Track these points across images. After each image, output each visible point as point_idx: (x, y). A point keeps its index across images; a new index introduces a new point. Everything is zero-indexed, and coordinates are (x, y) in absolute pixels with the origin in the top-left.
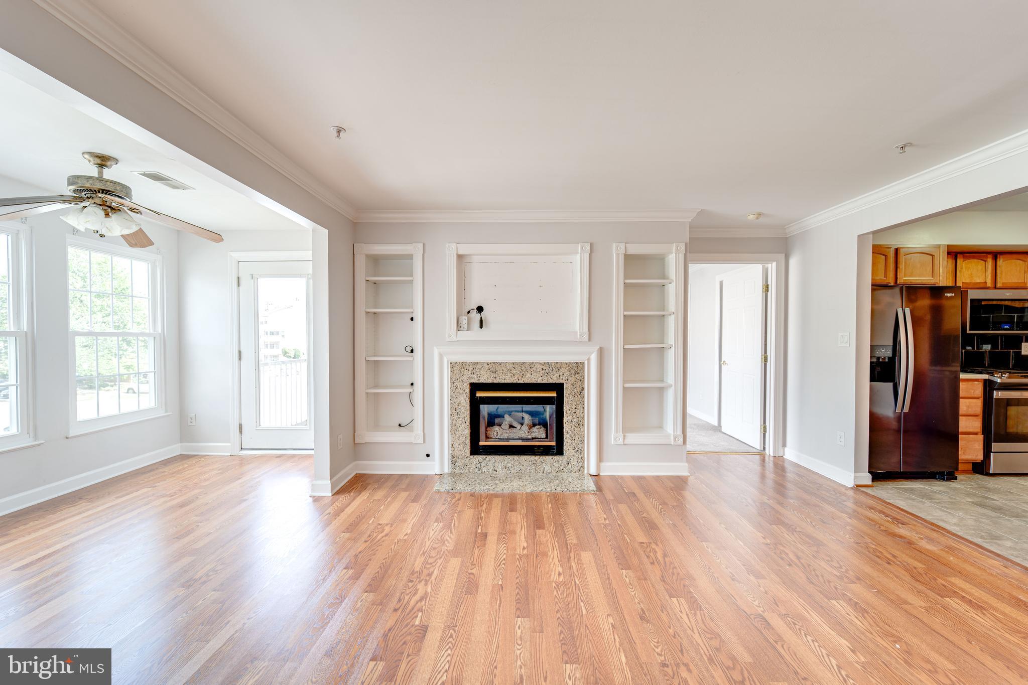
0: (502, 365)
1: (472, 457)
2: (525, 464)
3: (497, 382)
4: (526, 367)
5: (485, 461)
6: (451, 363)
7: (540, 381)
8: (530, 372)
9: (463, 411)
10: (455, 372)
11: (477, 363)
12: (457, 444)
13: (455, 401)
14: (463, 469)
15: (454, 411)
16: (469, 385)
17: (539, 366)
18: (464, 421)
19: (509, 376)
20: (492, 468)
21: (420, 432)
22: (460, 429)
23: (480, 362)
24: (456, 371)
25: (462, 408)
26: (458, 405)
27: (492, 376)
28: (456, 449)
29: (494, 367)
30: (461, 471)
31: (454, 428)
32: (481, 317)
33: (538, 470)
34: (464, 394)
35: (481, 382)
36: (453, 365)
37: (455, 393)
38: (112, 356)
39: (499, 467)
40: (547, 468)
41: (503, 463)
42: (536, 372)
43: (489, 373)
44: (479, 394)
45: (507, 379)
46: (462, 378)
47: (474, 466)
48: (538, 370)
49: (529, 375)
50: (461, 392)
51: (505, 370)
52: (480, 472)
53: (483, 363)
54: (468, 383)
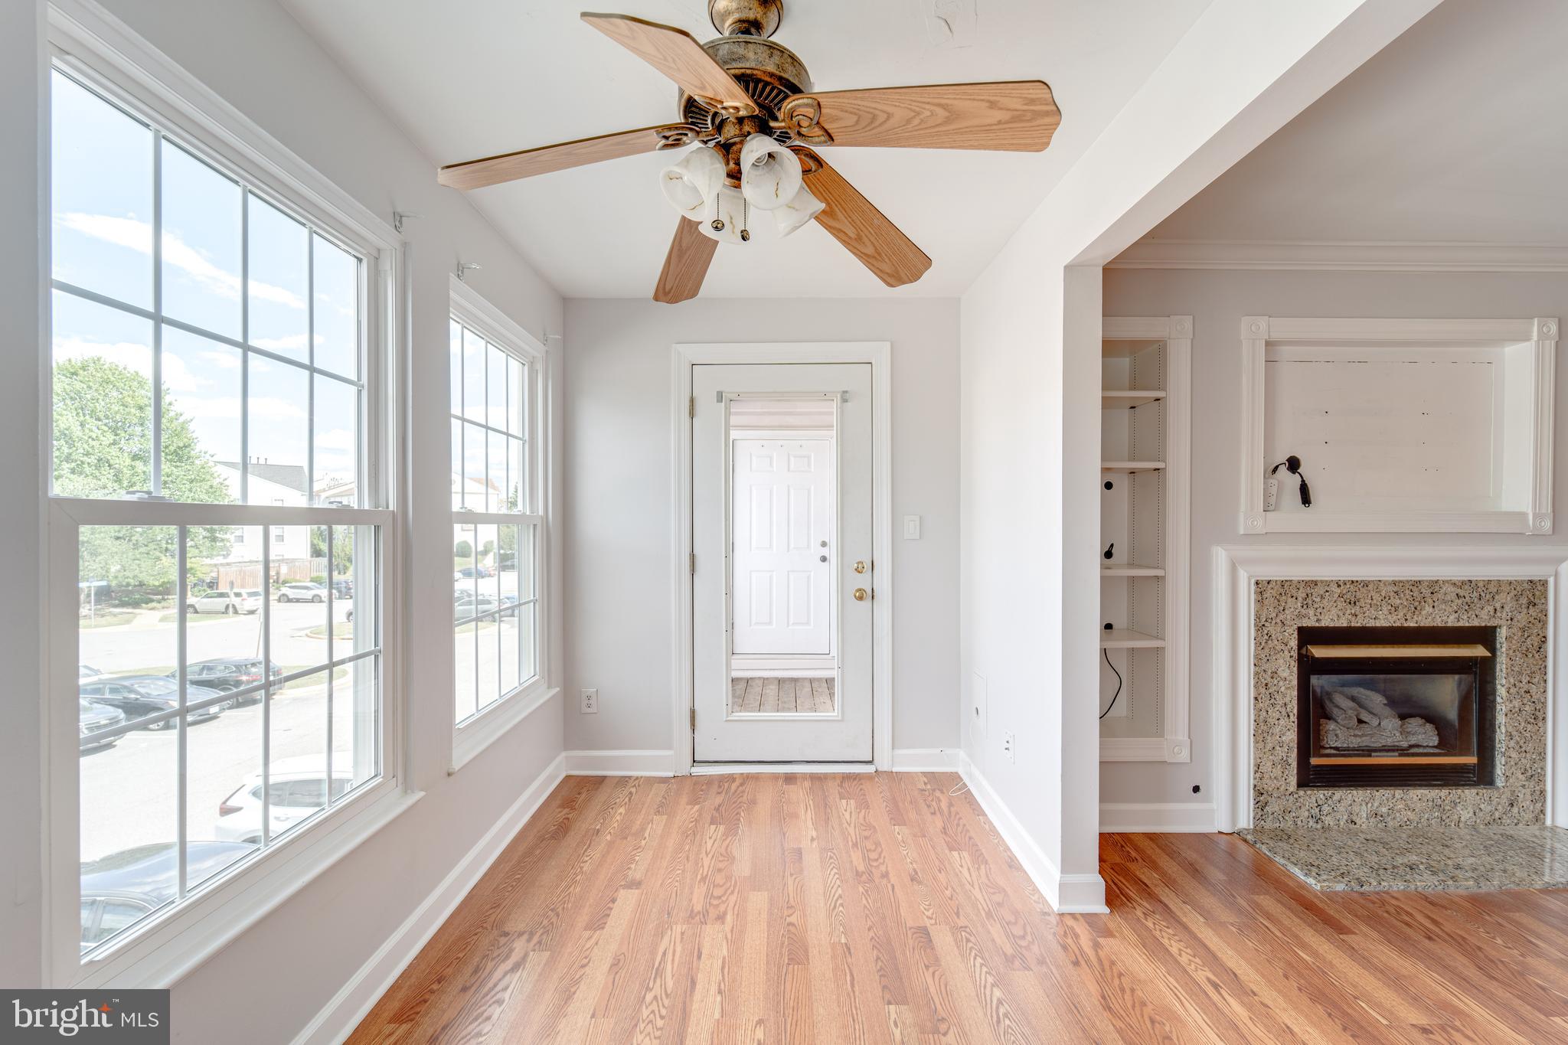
0: (1371, 587)
1: (1301, 793)
2: (1419, 806)
3: (1359, 625)
4: (1423, 590)
5: (1330, 802)
6: (1257, 583)
7: (1451, 622)
8: (1430, 601)
9: (1283, 689)
10: (1266, 602)
11: (1316, 583)
12: (1269, 764)
13: (1266, 666)
14: (1281, 819)
15: (1263, 690)
16: (1296, 633)
17: (1451, 589)
18: (1284, 713)
19: (1386, 612)
20: (1345, 817)
21: (1182, 736)
22: (1277, 730)
23: (1322, 582)
24: (1270, 601)
25: (1281, 683)
26: (1272, 678)
27: (1348, 612)
28: (1266, 776)
29: (1353, 591)
30: (1278, 825)
31: (1262, 731)
32: (1303, 481)
33: (1447, 821)
34: (1286, 652)
35: (1323, 624)
36: (1261, 587)
37: (1267, 650)
38: (161, 552)
39: (1363, 812)
40: (1466, 815)
41: (1370, 805)
42: (1445, 602)
43: (1341, 604)
44: (1319, 652)
45: (1381, 617)
46: (1281, 617)
47: (1307, 814)
48: (1448, 598)
49: (1428, 609)
50: (1279, 648)
51: (1376, 597)
52: (1319, 826)
53: (1328, 583)
54: (1295, 627)
